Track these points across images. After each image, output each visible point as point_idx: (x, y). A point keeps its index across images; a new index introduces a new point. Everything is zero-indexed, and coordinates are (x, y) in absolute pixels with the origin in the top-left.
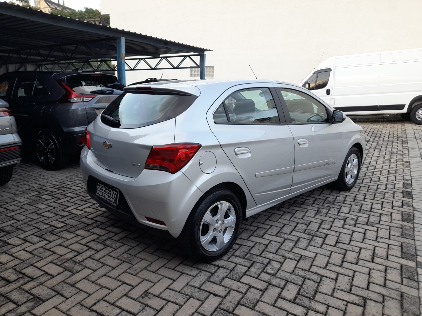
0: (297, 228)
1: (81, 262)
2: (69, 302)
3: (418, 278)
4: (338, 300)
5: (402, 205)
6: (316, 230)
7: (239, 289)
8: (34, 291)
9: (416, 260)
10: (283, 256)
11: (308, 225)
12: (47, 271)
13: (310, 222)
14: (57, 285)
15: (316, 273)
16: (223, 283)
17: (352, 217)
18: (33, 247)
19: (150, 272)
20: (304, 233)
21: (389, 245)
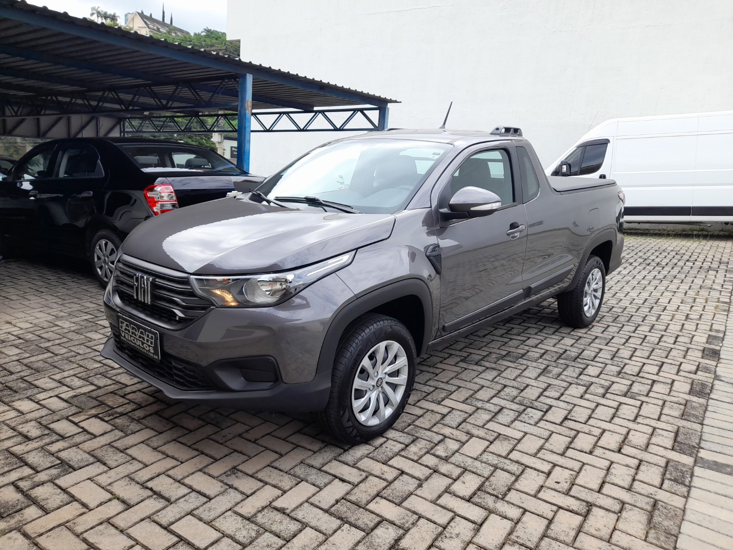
0: (502, 393)
1: (142, 419)
2: (112, 472)
3: (690, 482)
4: (544, 503)
5: (697, 369)
6: (534, 399)
7: (383, 474)
8: (63, 455)
9: (697, 455)
10: (468, 433)
11: (522, 391)
12: (86, 428)
13: (528, 386)
14: (98, 448)
15: (517, 462)
16: (359, 465)
17: (603, 382)
18: (71, 393)
19: (246, 441)
20: (512, 401)
21: (655, 429)
